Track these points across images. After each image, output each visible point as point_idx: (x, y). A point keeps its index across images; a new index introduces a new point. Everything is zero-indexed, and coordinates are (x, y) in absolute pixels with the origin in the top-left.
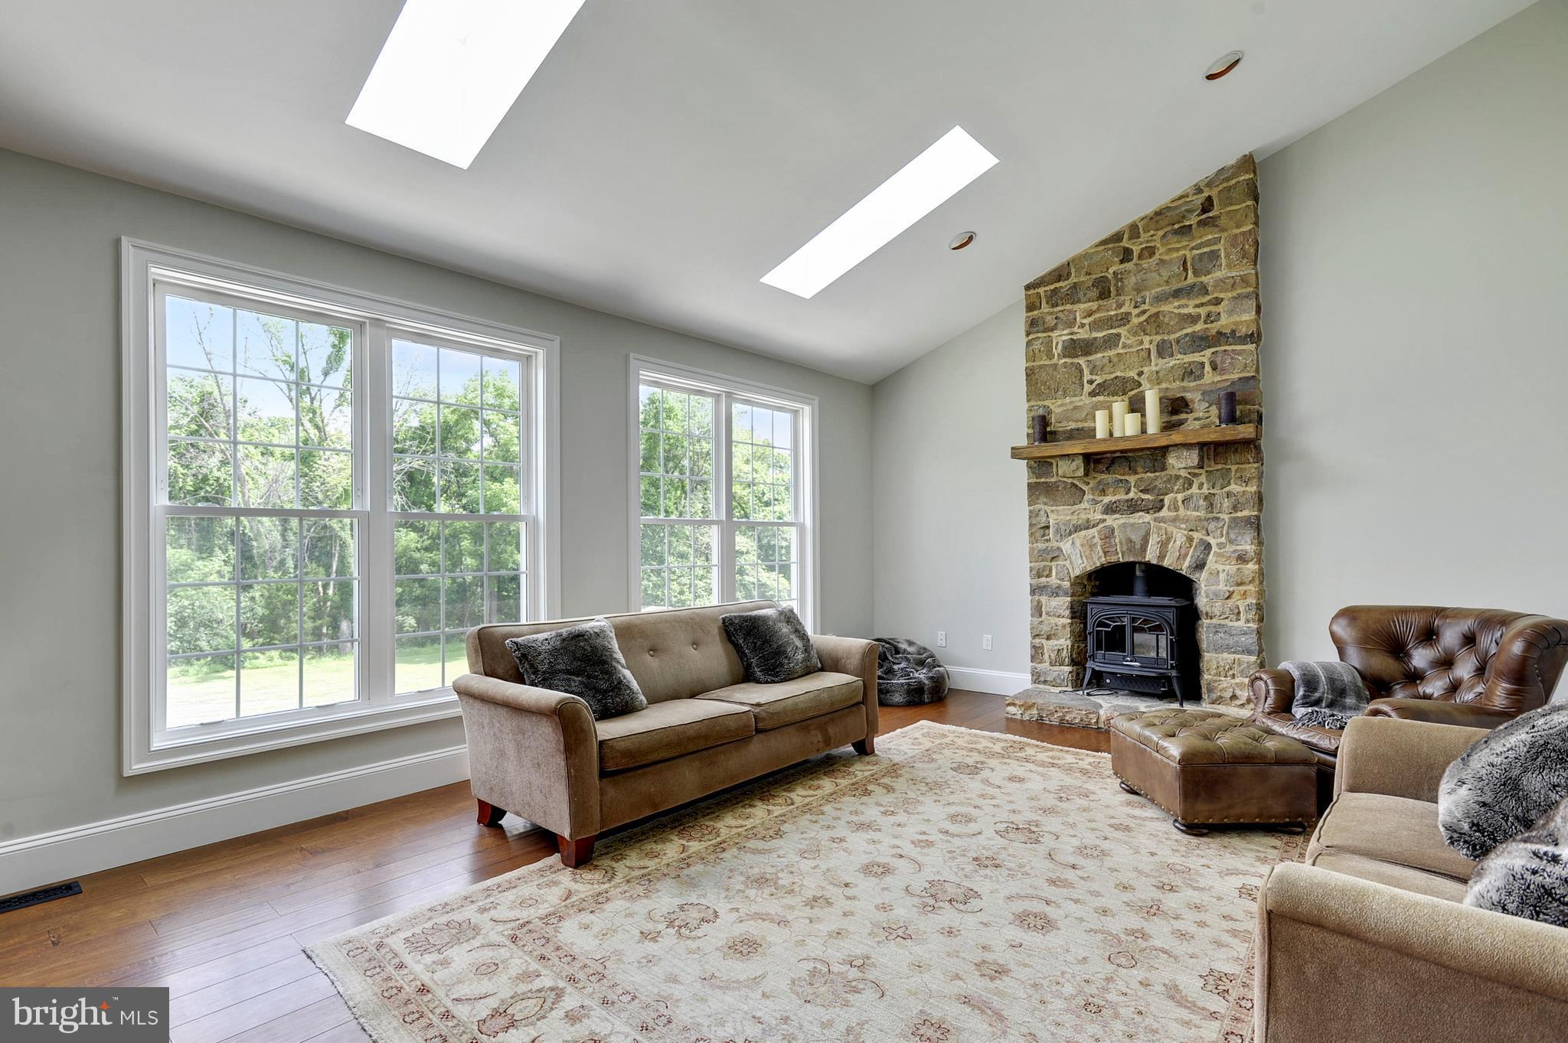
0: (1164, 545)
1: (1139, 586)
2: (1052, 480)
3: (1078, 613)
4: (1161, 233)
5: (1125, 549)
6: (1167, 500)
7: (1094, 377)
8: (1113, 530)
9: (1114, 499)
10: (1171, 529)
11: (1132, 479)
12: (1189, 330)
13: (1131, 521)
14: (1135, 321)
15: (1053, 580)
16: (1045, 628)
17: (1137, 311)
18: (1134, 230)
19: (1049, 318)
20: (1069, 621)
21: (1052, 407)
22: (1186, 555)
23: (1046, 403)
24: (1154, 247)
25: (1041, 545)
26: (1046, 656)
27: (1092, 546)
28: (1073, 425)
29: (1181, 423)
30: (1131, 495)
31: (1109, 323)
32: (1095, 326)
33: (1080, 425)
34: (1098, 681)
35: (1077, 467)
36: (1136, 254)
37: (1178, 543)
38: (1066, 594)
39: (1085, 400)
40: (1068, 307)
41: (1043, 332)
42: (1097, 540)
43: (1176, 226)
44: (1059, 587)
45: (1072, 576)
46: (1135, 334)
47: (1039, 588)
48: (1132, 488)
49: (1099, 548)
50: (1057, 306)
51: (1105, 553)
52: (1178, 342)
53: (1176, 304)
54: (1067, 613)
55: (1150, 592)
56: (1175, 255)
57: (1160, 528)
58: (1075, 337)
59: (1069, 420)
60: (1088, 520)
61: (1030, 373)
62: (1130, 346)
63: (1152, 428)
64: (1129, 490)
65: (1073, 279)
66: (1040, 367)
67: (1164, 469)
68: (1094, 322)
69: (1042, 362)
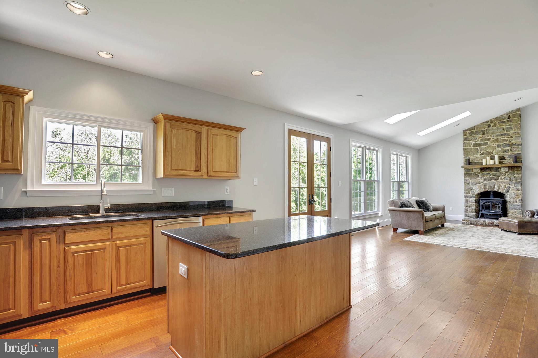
0: (499, 187)
1: (491, 196)
2: (471, 173)
3: (478, 202)
4: (498, 122)
5: (489, 188)
6: (500, 178)
7: (481, 151)
8: (486, 184)
9: (486, 177)
10: (500, 184)
11: (491, 173)
12: (505, 143)
13: (491, 182)
14: (492, 140)
15: (471, 194)
16: (469, 205)
17: (492, 138)
18: (491, 121)
19: (469, 138)
20: (475, 203)
21: (470, 157)
22: (504, 189)
23: (469, 156)
24: (496, 125)
25: (467, 187)
26: (469, 211)
27: (481, 187)
28: (476, 161)
29: (503, 162)
30: (491, 177)
31: (485, 140)
32: (482, 140)
33: (478, 161)
34: (482, 216)
35: (478, 171)
36: (492, 126)
37: (502, 187)
38: (474, 198)
39: (479, 156)
40: (475, 136)
41: (468, 141)
42: (482, 186)
43: (502, 121)
44: (472, 196)
45: (476, 194)
46: (492, 143)
47: (467, 196)
48: (491, 175)
49: (483, 188)
50: (471, 135)
51: (484, 189)
52: (502, 145)
53: (502, 137)
54: (475, 201)
55: (494, 197)
56: (502, 127)
57: (498, 184)
58: (476, 142)
59: (475, 160)
60: (480, 182)
61: (465, 150)
62: (491, 145)
63: (497, 163)
64: (490, 175)
65: (476, 130)
66: (467, 148)
67: (499, 171)
68: (481, 139)
69: (468, 147)
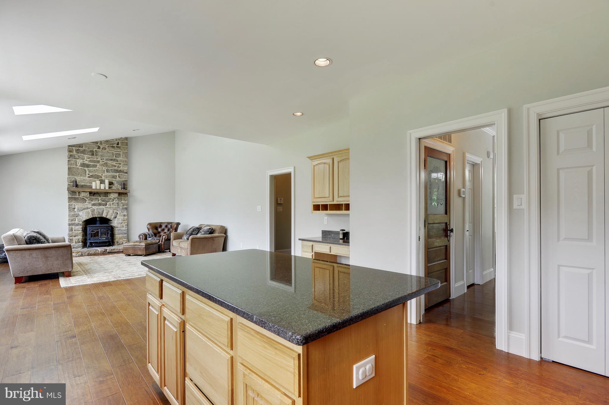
0: (107, 213)
1: (98, 222)
2: (77, 197)
3: (85, 230)
4: (108, 145)
5: (97, 214)
6: (108, 203)
7: (90, 173)
8: (94, 209)
9: (95, 202)
10: (109, 210)
11: (100, 198)
12: (114, 168)
13: (99, 208)
14: (101, 163)
15: (77, 222)
16: (74, 234)
17: (102, 161)
18: (101, 143)
19: (76, 156)
20: (81, 232)
21: (77, 178)
22: (112, 215)
23: (75, 177)
24: (106, 148)
25: (72, 213)
26: (74, 241)
27: (89, 213)
28: (83, 184)
29: (112, 187)
30: (99, 202)
31: (94, 161)
32: (90, 161)
33: (85, 184)
34: (91, 245)
35: (87, 194)
36: (101, 148)
37: (111, 213)
38: (81, 225)
39: (87, 178)
40: (82, 155)
41: (74, 159)
42: (90, 212)
43: (111, 145)
44: (78, 223)
45: (83, 221)
46: (101, 166)
47: (72, 224)
48: (100, 200)
49: (91, 214)
50: (79, 153)
51: (92, 215)
52: (111, 170)
53: (111, 162)
54: (81, 229)
55: (101, 224)
56: (111, 151)
57: (107, 209)
58: (84, 163)
59: (82, 182)
60: (87, 207)
61: (69, 169)
62: (100, 168)
63: (107, 188)
64: (99, 201)
65: (84, 148)
66: (73, 167)
67: (107, 197)
68: (90, 160)
69: (74, 166)
